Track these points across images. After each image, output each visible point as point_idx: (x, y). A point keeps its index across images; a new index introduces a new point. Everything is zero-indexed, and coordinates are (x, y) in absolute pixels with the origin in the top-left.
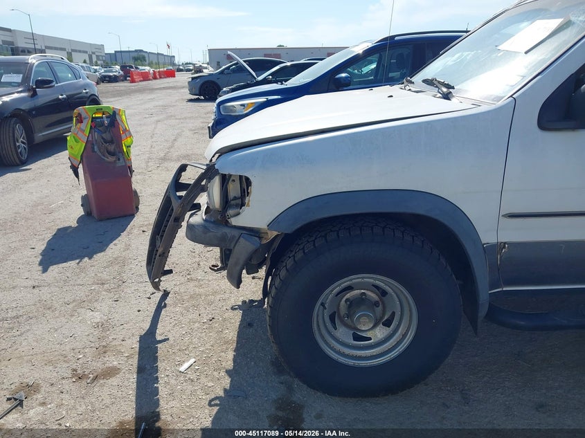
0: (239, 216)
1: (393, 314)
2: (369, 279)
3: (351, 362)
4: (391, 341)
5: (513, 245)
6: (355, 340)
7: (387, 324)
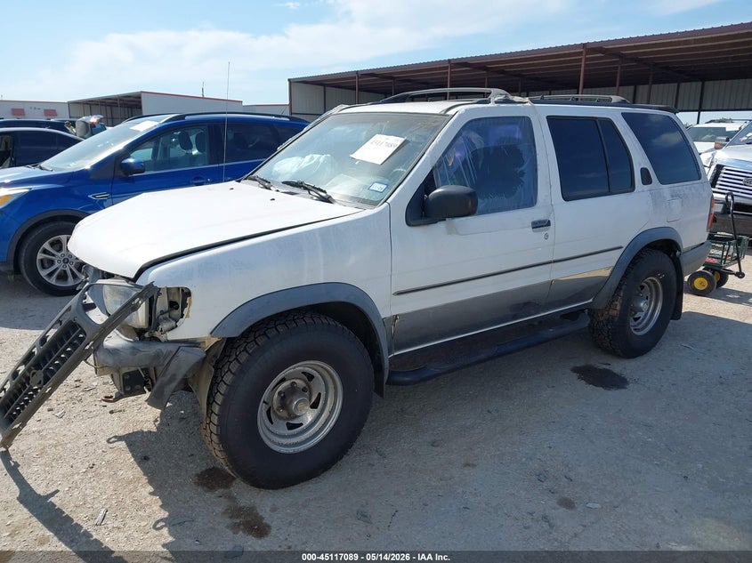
0: (177, 329)
1: (320, 394)
2: (299, 367)
3: (291, 450)
4: (320, 420)
5: (404, 316)
6: (289, 429)
7: (314, 406)
